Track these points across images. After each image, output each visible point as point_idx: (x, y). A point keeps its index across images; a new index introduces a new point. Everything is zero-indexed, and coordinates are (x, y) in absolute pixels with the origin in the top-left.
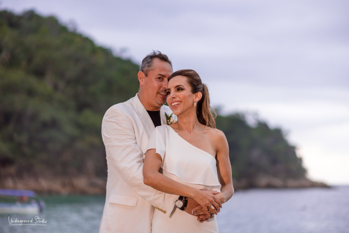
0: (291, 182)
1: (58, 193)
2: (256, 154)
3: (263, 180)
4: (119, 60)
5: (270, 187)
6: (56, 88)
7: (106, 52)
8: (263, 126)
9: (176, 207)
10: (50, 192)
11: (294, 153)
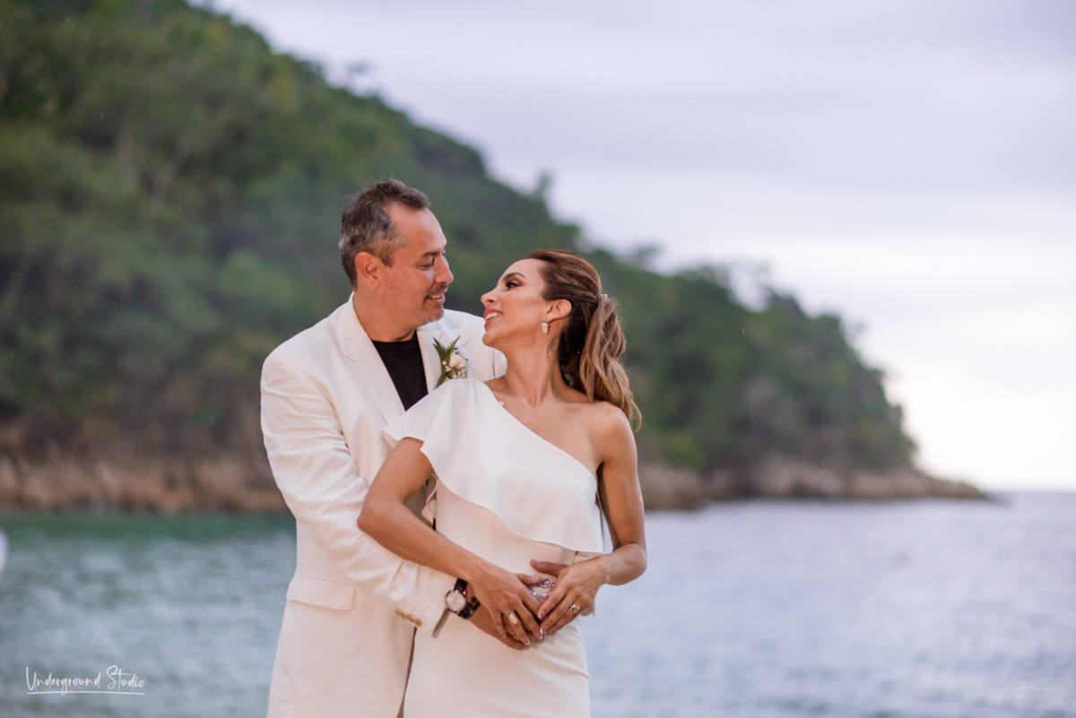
0: (866, 482)
1: (152, 508)
2: (760, 392)
3: (782, 474)
4: (344, 96)
5: (801, 494)
6: (148, 183)
7: (304, 72)
8: (784, 307)
9: (448, 611)
10: (127, 505)
11: (879, 391)
